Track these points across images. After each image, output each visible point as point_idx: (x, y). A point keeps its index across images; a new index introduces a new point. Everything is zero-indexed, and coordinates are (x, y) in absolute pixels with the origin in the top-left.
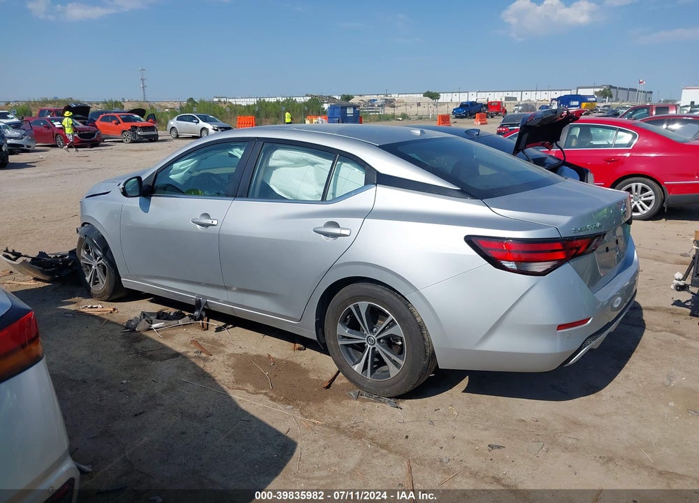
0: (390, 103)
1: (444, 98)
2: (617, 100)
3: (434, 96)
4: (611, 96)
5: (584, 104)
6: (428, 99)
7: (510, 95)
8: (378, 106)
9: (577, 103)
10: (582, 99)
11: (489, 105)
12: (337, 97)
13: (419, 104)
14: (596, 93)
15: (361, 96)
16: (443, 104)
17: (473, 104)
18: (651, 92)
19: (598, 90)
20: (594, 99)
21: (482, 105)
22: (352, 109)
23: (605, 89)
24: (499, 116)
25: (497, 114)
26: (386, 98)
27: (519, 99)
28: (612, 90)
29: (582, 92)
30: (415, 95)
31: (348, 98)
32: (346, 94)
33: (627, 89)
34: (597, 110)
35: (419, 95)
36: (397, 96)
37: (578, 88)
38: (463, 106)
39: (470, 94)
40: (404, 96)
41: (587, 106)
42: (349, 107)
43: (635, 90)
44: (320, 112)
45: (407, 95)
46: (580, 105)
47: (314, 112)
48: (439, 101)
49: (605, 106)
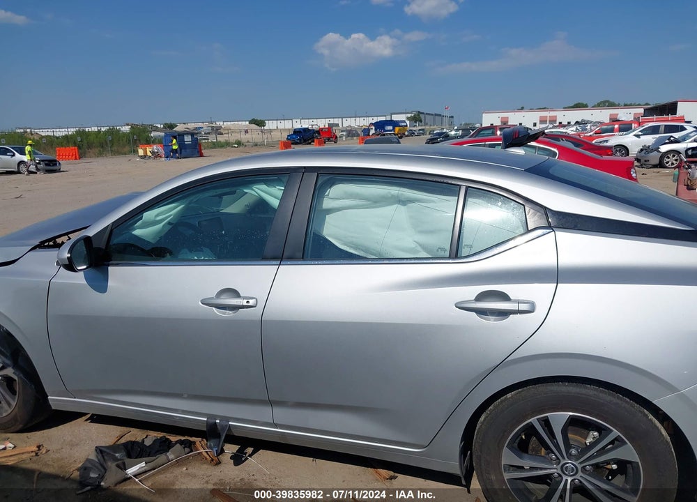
0: (217, 130)
1: (270, 125)
2: (426, 124)
3: (260, 123)
4: (421, 121)
5: (397, 129)
6: (254, 126)
7: (332, 121)
8: (205, 134)
9: (391, 128)
10: (395, 124)
11: (320, 131)
12: (159, 126)
13: (246, 132)
14: (408, 118)
15: (185, 124)
16: (270, 131)
17: (306, 130)
18: (452, 117)
19: (409, 115)
20: (405, 124)
21: (314, 131)
22: (190, 137)
23: (415, 115)
24: (331, 141)
25: (329, 139)
26: (211, 125)
27: (340, 125)
28: (421, 115)
29: (395, 118)
30: (240, 123)
31: (171, 126)
32: (169, 123)
33: (432, 115)
34: (414, 133)
35: (244, 123)
36: (221, 123)
37: (392, 114)
38: (297, 132)
39: (294, 121)
40: (229, 123)
41: (399, 130)
42: (186, 134)
43: (440, 115)
44: (149, 142)
45: (232, 123)
46: (394, 130)
47: (142, 141)
48: (266, 128)
49: (420, 130)
